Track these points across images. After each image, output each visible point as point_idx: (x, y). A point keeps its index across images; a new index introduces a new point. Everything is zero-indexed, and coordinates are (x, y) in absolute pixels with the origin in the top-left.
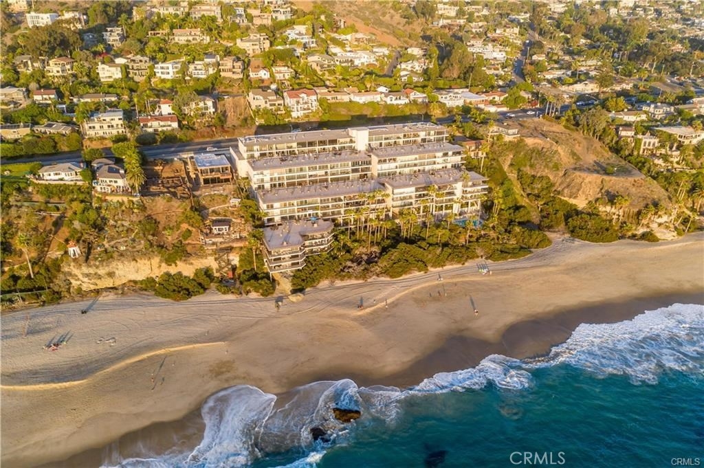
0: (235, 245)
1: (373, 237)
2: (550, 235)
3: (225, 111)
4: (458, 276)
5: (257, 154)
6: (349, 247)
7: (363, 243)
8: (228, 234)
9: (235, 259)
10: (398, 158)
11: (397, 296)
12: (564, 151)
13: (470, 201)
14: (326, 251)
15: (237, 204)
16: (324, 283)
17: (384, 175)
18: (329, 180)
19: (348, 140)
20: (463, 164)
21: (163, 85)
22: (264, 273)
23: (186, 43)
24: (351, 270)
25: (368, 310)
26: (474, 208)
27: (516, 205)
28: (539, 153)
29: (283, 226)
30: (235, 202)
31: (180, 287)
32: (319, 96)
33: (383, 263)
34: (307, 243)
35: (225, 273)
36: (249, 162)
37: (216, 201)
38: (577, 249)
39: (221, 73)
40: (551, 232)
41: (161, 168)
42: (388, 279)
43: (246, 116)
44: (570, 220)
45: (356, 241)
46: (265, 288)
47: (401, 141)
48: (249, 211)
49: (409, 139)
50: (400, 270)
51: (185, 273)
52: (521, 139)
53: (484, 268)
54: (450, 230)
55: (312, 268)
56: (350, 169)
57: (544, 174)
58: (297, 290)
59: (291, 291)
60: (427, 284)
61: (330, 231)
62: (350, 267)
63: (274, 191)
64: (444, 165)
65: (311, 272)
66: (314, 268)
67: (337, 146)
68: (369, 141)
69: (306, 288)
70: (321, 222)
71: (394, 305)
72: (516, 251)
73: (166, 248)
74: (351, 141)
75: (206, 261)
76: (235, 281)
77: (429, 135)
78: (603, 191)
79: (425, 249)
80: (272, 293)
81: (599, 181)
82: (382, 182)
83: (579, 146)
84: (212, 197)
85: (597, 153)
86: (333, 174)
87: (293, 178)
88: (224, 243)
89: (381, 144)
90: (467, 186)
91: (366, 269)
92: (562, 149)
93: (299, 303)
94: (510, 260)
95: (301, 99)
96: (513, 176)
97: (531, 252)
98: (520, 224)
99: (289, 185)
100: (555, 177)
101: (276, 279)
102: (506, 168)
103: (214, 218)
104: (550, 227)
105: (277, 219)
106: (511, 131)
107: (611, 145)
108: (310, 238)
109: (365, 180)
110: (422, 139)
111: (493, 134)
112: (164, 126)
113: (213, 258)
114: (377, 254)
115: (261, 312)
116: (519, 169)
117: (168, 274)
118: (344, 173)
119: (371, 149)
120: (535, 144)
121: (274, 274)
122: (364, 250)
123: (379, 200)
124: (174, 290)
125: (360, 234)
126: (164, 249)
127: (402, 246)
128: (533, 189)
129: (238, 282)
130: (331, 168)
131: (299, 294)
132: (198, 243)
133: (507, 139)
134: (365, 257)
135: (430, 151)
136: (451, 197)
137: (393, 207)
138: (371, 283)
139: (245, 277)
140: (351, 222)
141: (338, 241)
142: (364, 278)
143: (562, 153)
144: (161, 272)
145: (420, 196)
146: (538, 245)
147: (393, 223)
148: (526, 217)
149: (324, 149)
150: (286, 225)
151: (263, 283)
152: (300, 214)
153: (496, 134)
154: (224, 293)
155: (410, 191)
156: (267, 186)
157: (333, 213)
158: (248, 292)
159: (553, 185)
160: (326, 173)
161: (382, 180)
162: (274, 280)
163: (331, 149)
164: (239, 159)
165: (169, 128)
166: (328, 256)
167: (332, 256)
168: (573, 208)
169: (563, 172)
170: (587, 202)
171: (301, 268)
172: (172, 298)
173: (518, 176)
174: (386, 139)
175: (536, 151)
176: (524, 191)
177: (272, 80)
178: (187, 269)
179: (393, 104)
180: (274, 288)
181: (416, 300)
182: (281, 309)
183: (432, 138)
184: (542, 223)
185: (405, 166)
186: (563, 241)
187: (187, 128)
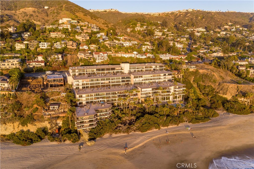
0: (61, 115)
1: (132, 112)
2: (218, 112)
3: (67, 60)
4: (176, 131)
5: (77, 74)
6: (120, 117)
7: (127, 115)
8: (58, 110)
9: (60, 122)
10: (143, 76)
11: (145, 142)
12: (217, 75)
13: (178, 96)
14: (108, 119)
15: (64, 96)
16: (107, 135)
17: (137, 83)
18: (111, 85)
19: (120, 68)
20: (172, 79)
21: (42, 51)
22: (75, 130)
23: (55, 37)
24: (121, 128)
25: (130, 150)
26: (179, 99)
27: (198, 98)
28: (205, 76)
29: (87, 106)
30: (64, 94)
31: (28, 138)
32: (108, 54)
33: (137, 124)
34: (98, 114)
35: (54, 130)
36: (73, 77)
37: (54, 94)
38: (232, 117)
39: (67, 46)
40: (217, 110)
41: (31, 80)
42: (140, 133)
43: (76, 62)
44: (225, 104)
45: (123, 114)
46: (74, 138)
47: (144, 70)
48: (69, 98)
49: (148, 69)
50: (146, 128)
51: (32, 130)
52: (197, 70)
53: (189, 127)
54: (169, 108)
55: (101, 127)
56: (121, 80)
57: (209, 85)
58: (92, 139)
59: (88, 140)
60: (160, 136)
61: (110, 108)
62: (120, 127)
63: (83, 90)
64: (164, 80)
65: (99, 129)
66: (102, 127)
67: (115, 71)
68: (130, 69)
69: (97, 138)
70: (106, 104)
71: (144, 146)
72: (203, 119)
73: (23, 117)
74: (121, 69)
75: (44, 123)
76: (60, 134)
77: (157, 67)
78: (239, 91)
79: (158, 118)
80: (78, 141)
81: (236, 87)
82: (136, 86)
83: (222, 74)
84: (52, 93)
85: (231, 77)
86: (113, 83)
87: (93, 84)
88: (55, 114)
89: (135, 70)
90: (176, 88)
91: (128, 127)
92: (216, 74)
93: (92, 146)
94: (201, 123)
95: (100, 55)
96: (195, 85)
97: (210, 119)
98: (202, 106)
99: (91, 87)
100: (215, 86)
101: (81, 133)
102: (192, 82)
103: (52, 102)
104: (216, 108)
105: (84, 103)
106: (192, 67)
107: (236, 73)
108: (100, 112)
109: (128, 86)
110: (154, 69)
111: (184, 68)
112: (38, 65)
113: (47, 122)
114: (134, 120)
115: (70, 151)
116: (197, 83)
117: (22, 131)
118: (118, 82)
119: (130, 73)
120: (203, 72)
121: (80, 130)
122: (128, 118)
123: (134, 94)
124: (24, 140)
125: (125, 110)
126: (22, 118)
127: (147, 116)
128: (205, 91)
129: (61, 135)
130: (112, 80)
131: (92, 141)
132: (41, 114)
133: (191, 70)
134: (128, 122)
135: (158, 73)
136: (169, 93)
137: (141, 98)
138: (131, 135)
139: (65, 132)
140: (121, 105)
141: (114, 113)
142: (128, 132)
143: (216, 76)
144: (18, 130)
145: (154, 93)
146: (213, 116)
147: (142, 106)
148: (204, 103)
149: (109, 72)
150: (89, 105)
151: (73, 135)
152: (96, 100)
153: (185, 68)
154: (52, 141)
155: (149, 90)
156: (81, 87)
157: (112, 100)
158: (64, 141)
159: (214, 89)
160: (109, 82)
161: (136, 85)
162: (80, 134)
163: (112, 73)
164: (68, 76)
165: (40, 66)
166: (109, 121)
167: (111, 121)
168: (225, 99)
169: (218, 83)
170: (232, 96)
171: (94, 127)
172: (22, 144)
173: (197, 86)
174: (137, 69)
175: (204, 75)
176: (201, 92)
177: (89, 50)
178: (32, 128)
179: (140, 58)
180: (79, 138)
181: (155, 144)
182: (81, 150)
183: (158, 69)
184: (212, 106)
185: (146, 80)
186: (224, 114)
187: (49, 66)
